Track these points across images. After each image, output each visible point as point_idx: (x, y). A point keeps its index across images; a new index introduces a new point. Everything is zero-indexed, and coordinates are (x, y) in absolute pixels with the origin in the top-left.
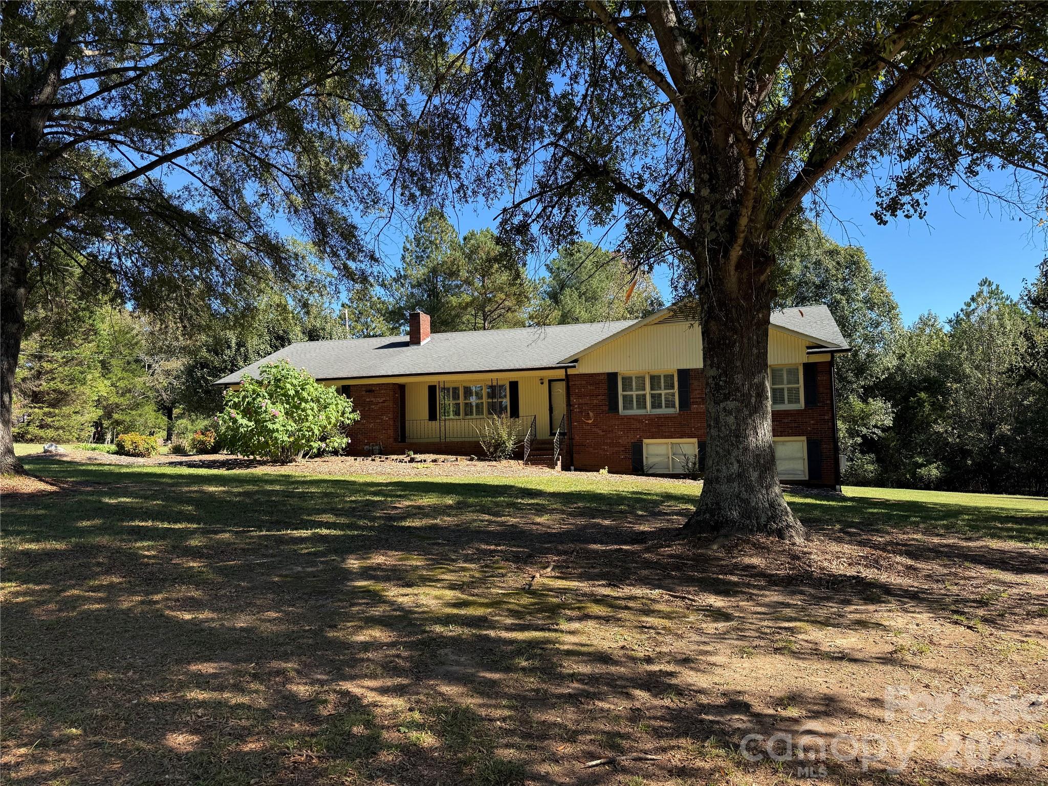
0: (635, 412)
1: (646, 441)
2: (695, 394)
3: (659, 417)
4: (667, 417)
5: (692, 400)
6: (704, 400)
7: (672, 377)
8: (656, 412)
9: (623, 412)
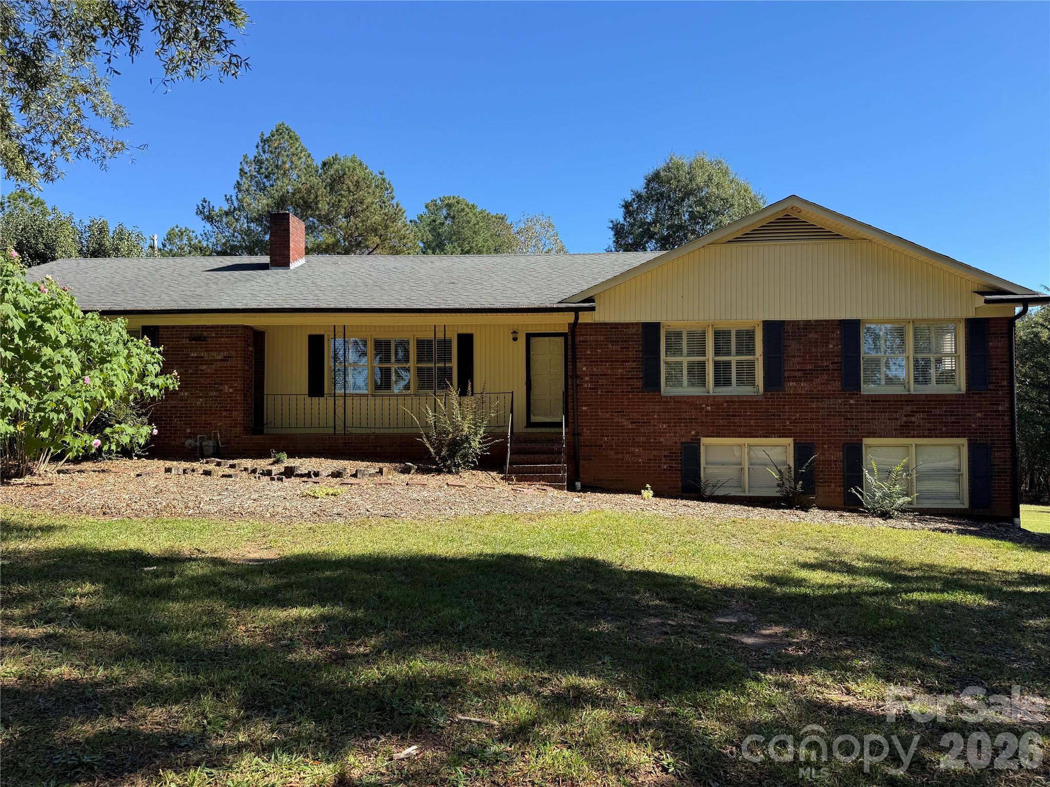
0: (686, 390)
1: (705, 441)
2: (793, 365)
3: (730, 401)
4: (742, 402)
5: (786, 374)
6: (808, 375)
7: (750, 334)
8: (724, 391)
9: (666, 390)
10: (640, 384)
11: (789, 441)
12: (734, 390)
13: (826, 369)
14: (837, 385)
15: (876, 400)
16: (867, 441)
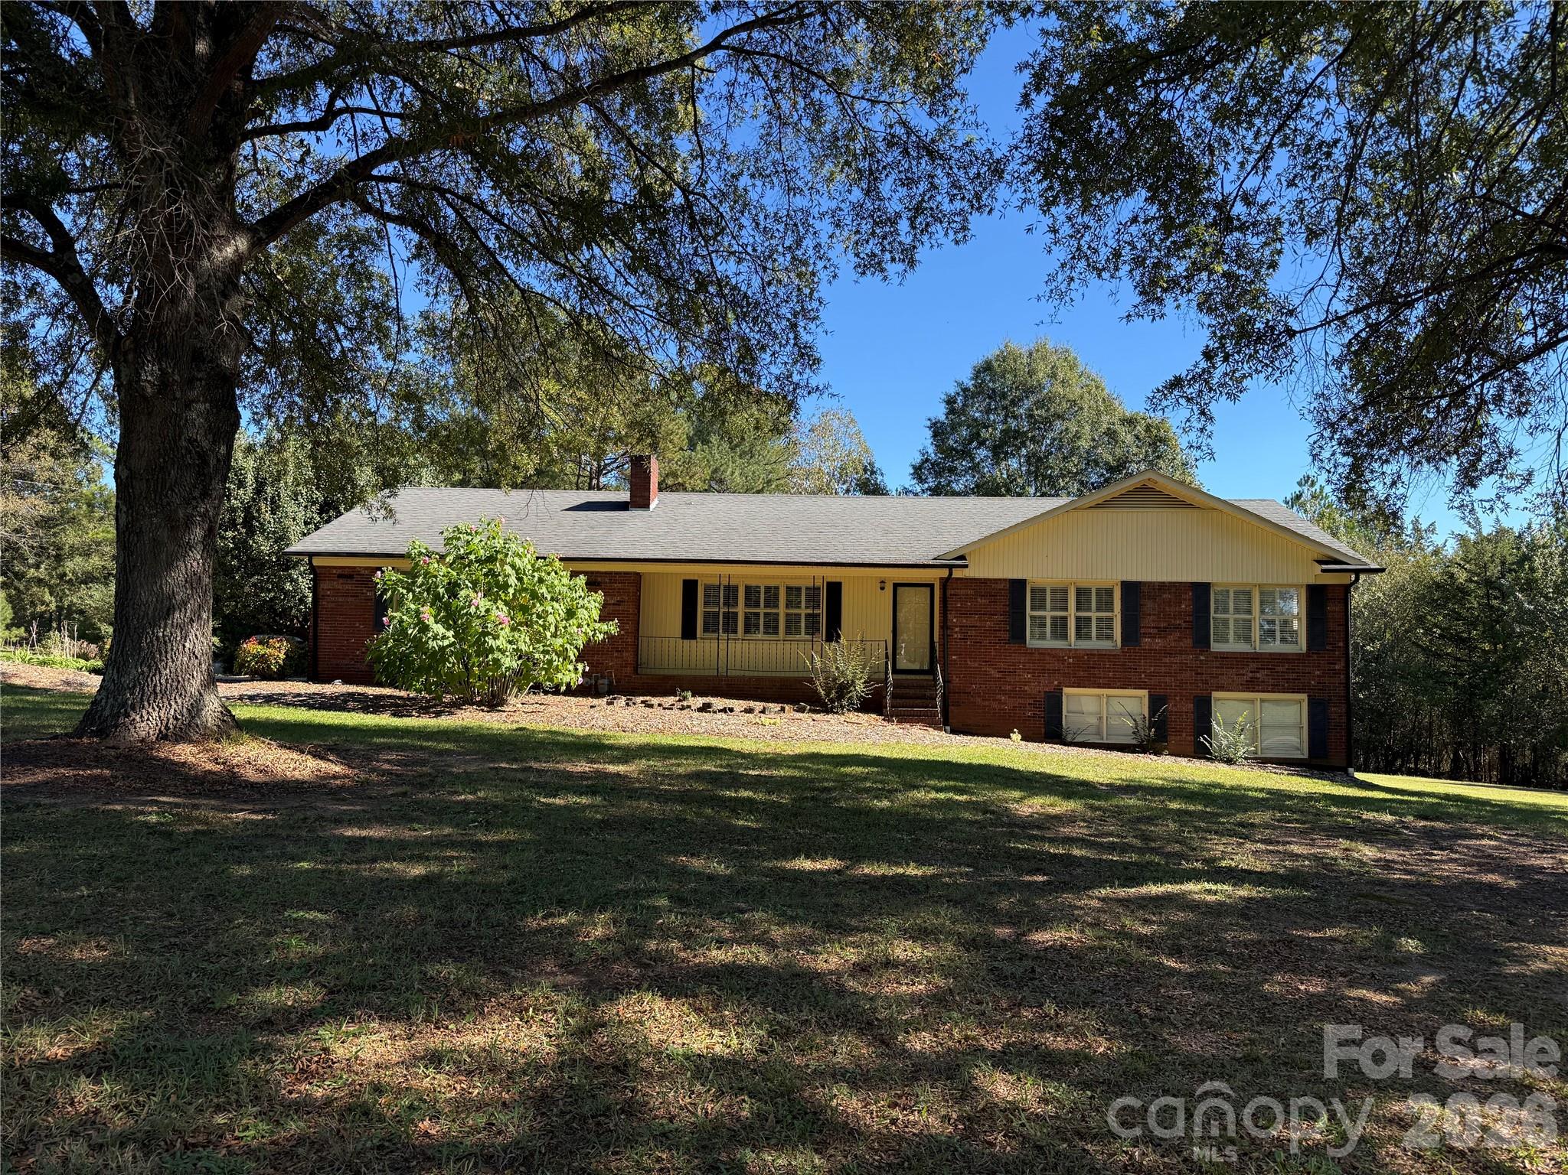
0: (1050, 643)
1: (1066, 690)
2: (1148, 622)
3: (1091, 654)
4: (1102, 655)
5: (1142, 631)
6: (1162, 632)
7: (1109, 592)
8: (1084, 645)
9: (1031, 643)
10: (1007, 635)
11: (1144, 693)
12: (1093, 644)
13: (1178, 627)
14: (1189, 642)
15: (1224, 657)
16: (1215, 694)
